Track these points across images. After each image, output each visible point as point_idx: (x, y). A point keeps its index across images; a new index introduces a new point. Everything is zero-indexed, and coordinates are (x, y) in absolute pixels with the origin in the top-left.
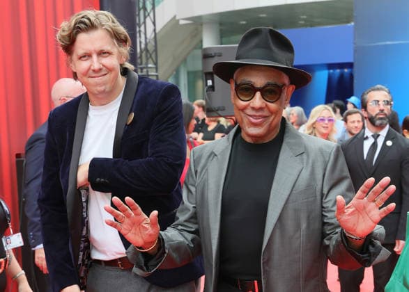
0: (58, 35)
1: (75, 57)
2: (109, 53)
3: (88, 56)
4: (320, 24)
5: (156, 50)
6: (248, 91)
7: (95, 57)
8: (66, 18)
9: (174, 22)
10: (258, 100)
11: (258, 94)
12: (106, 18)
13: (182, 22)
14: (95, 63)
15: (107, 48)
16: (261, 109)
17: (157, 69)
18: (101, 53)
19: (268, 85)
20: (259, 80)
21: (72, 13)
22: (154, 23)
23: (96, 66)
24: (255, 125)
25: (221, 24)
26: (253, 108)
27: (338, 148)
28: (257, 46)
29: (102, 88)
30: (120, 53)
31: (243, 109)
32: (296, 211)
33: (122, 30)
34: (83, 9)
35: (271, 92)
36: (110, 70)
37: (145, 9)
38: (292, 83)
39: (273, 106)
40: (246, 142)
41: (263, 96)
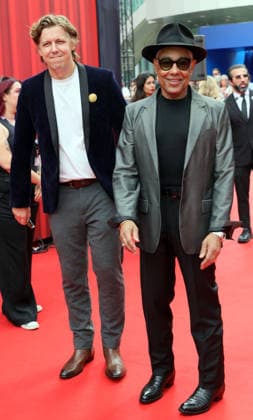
1: (41, 45)
2: (63, 42)
3: (49, 43)
4: (240, 21)
5: (133, 41)
6: (168, 63)
7: (54, 44)
9: (145, 22)
10: (175, 69)
11: (175, 65)
12: (62, 19)
13: (150, 22)
14: (54, 47)
15: (62, 38)
16: (177, 74)
17: (133, 52)
18: (58, 41)
19: (181, 58)
20: (174, 56)
22: (132, 23)
23: (54, 50)
24: (174, 86)
26: (172, 75)
28: (171, 34)
29: (58, 65)
31: (165, 76)
32: (205, 143)
35: (183, 63)
36: (64, 53)
37: (126, 14)
38: (195, 58)
39: (184, 72)
40: (165, 99)
41: (178, 66)
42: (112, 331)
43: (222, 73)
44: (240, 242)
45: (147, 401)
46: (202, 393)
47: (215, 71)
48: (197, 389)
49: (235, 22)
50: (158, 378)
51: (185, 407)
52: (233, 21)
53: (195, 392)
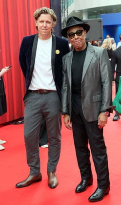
0: (35, 13)
7: (45, 23)
8: (39, 8)
10: (76, 36)
13: (76, 12)
18: (47, 22)
21: (41, 7)
22: (67, 12)
23: (44, 26)
25: (89, 12)
27: (104, 50)
30: (53, 24)
33: (55, 16)
34: (45, 6)
35: (79, 33)
37: (65, 8)
42: (53, 163)
43: (111, 36)
44: (114, 120)
45: (79, 191)
46: (99, 191)
47: (108, 36)
48: (97, 189)
49: (118, 12)
50: (84, 181)
51: (91, 198)
52: (117, 11)
53: (96, 191)
